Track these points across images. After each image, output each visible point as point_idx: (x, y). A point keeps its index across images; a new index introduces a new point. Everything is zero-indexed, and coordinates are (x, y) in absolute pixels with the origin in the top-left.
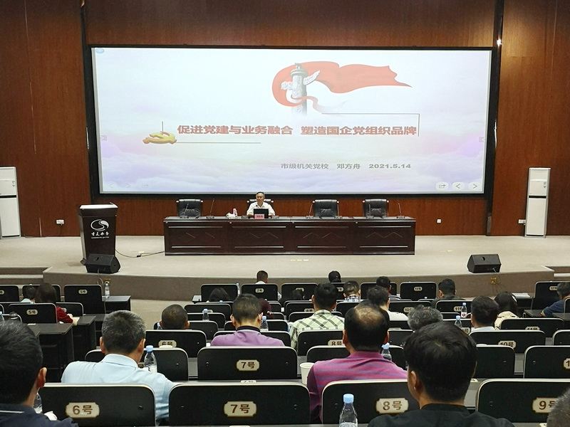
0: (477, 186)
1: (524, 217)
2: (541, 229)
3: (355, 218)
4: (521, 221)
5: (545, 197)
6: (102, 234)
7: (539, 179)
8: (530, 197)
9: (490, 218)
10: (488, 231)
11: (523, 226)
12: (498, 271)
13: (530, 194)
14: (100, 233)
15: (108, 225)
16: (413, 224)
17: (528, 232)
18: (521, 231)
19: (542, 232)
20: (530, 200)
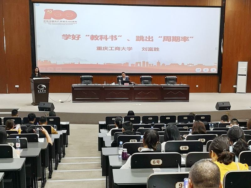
0: (215, 70)
1: (236, 84)
2: (244, 90)
3: (162, 85)
4: (234, 86)
5: (245, 75)
6: (43, 91)
7: (243, 67)
8: (239, 75)
9: (220, 84)
10: (220, 91)
11: (236, 89)
12: (229, 109)
13: (238, 74)
14: (42, 90)
15: (45, 87)
16: (188, 88)
17: (237, 91)
18: (235, 91)
19: (245, 91)
20: (238, 76)
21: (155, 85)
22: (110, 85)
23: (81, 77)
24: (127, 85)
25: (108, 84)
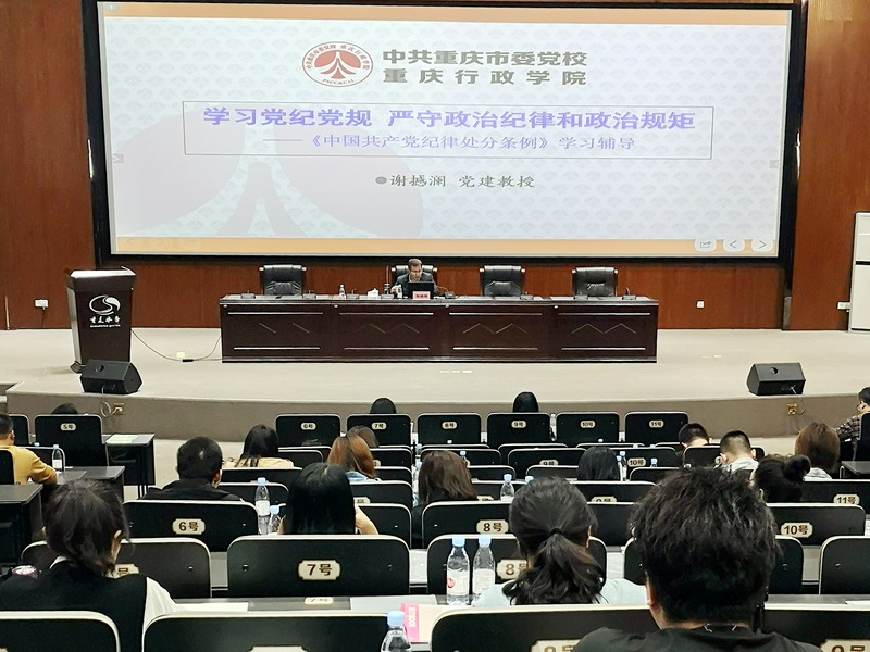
0: (766, 243)
1: (847, 299)
3: (554, 299)
4: (842, 306)
6: (109, 320)
8: (858, 263)
9: (788, 299)
10: (786, 322)
11: (846, 314)
12: (800, 392)
13: (857, 258)
14: (104, 318)
15: (118, 304)
16: (654, 310)
17: (852, 325)
18: (843, 322)
20: (857, 268)
21: (528, 298)
22: (362, 297)
23: (262, 269)
24: (421, 297)
25: (353, 297)
